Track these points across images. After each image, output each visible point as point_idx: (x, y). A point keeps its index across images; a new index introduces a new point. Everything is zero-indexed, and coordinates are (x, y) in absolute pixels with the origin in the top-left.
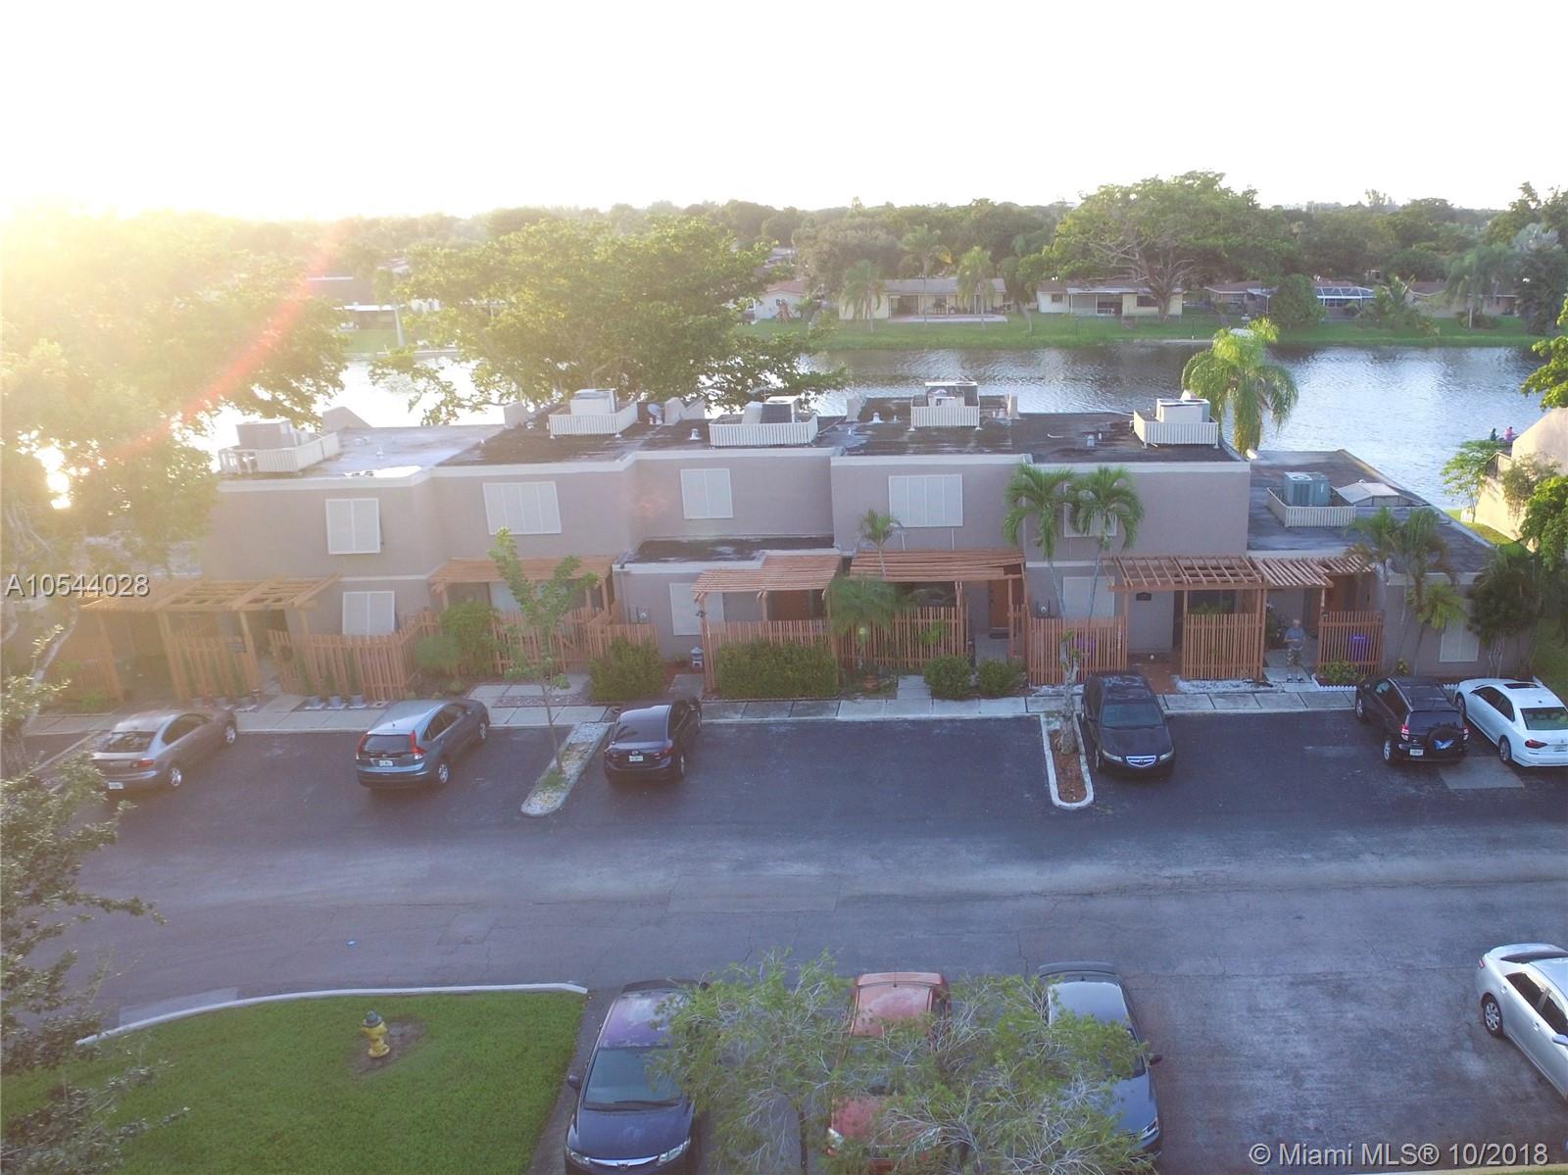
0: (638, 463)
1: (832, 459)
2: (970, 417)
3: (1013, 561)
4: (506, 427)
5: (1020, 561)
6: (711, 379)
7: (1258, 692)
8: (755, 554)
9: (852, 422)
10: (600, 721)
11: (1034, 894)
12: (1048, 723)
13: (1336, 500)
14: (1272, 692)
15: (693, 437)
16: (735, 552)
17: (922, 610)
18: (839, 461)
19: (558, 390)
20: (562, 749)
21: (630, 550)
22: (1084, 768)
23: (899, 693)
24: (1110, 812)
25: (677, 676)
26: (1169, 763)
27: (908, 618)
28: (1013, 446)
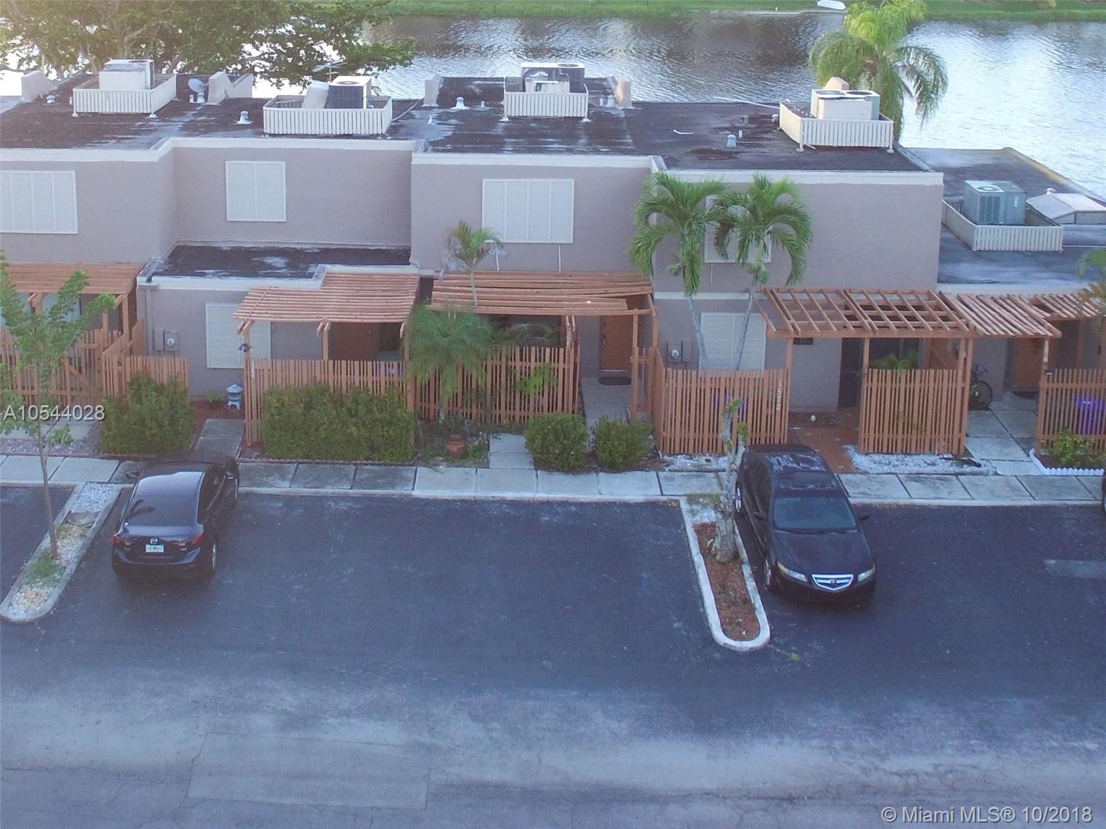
0: (176, 153)
1: (413, 155)
2: (577, 106)
3: (637, 291)
4: (23, 99)
5: (645, 291)
6: (258, 49)
7: (962, 474)
8: (312, 269)
9: (432, 108)
10: (109, 482)
11: (708, 795)
12: (693, 513)
13: (1033, 218)
14: (981, 474)
15: (242, 121)
16: (289, 266)
17: (521, 351)
18: (421, 159)
19: (85, 56)
20: (60, 520)
21: (158, 257)
22: (751, 585)
23: (491, 458)
24: (794, 656)
25: (208, 421)
26: (870, 585)
27: (504, 359)
28: (635, 143)
